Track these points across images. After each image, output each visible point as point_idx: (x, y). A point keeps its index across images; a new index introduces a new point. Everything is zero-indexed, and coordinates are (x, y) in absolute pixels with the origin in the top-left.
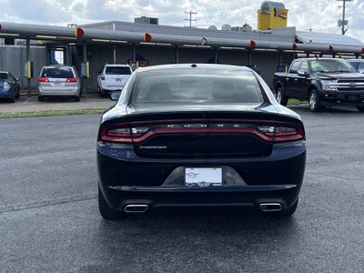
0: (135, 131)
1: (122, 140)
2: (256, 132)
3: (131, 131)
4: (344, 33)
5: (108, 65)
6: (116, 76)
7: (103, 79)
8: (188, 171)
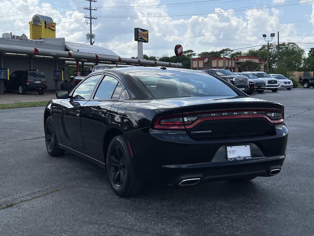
0: (186, 119)
1: (176, 127)
2: (265, 117)
3: (183, 120)
4: (92, 44)
8: (229, 148)
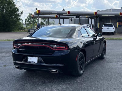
3: (17, 44)
5: (105, 24)
6: (107, 27)
7: (103, 28)
